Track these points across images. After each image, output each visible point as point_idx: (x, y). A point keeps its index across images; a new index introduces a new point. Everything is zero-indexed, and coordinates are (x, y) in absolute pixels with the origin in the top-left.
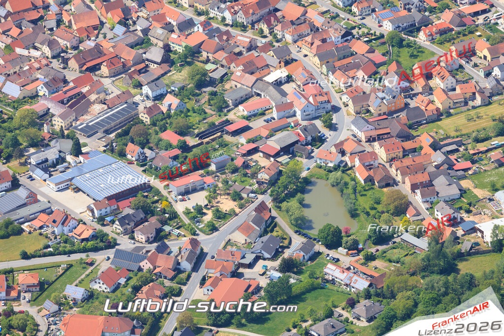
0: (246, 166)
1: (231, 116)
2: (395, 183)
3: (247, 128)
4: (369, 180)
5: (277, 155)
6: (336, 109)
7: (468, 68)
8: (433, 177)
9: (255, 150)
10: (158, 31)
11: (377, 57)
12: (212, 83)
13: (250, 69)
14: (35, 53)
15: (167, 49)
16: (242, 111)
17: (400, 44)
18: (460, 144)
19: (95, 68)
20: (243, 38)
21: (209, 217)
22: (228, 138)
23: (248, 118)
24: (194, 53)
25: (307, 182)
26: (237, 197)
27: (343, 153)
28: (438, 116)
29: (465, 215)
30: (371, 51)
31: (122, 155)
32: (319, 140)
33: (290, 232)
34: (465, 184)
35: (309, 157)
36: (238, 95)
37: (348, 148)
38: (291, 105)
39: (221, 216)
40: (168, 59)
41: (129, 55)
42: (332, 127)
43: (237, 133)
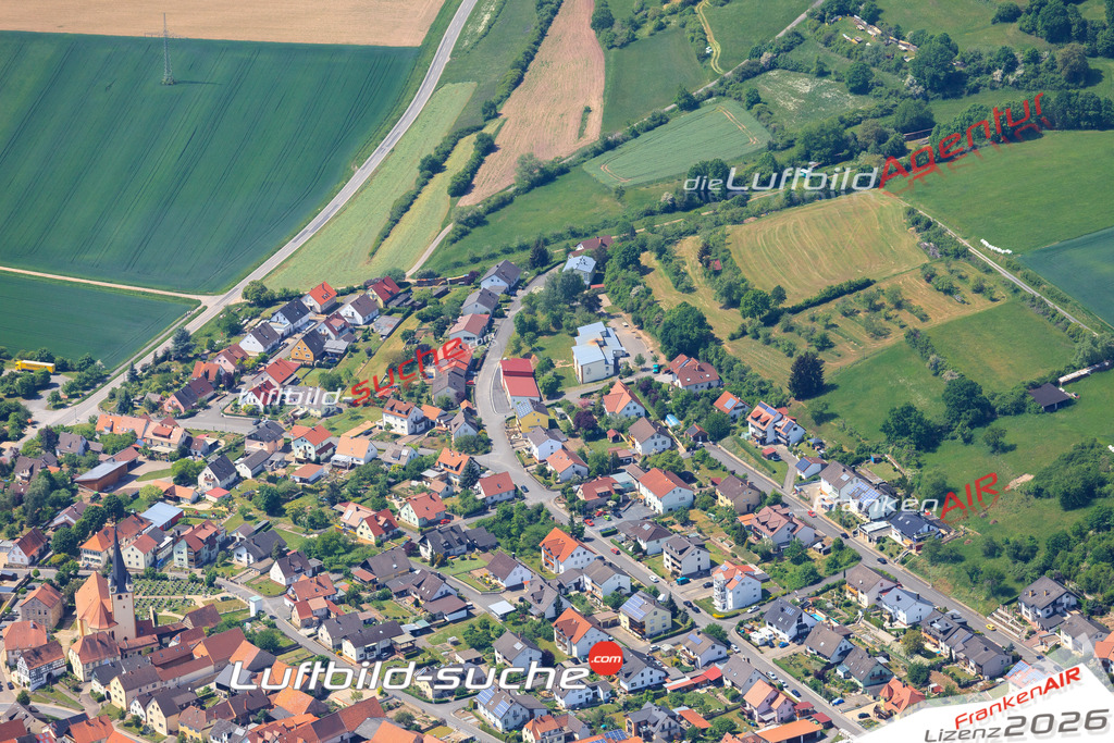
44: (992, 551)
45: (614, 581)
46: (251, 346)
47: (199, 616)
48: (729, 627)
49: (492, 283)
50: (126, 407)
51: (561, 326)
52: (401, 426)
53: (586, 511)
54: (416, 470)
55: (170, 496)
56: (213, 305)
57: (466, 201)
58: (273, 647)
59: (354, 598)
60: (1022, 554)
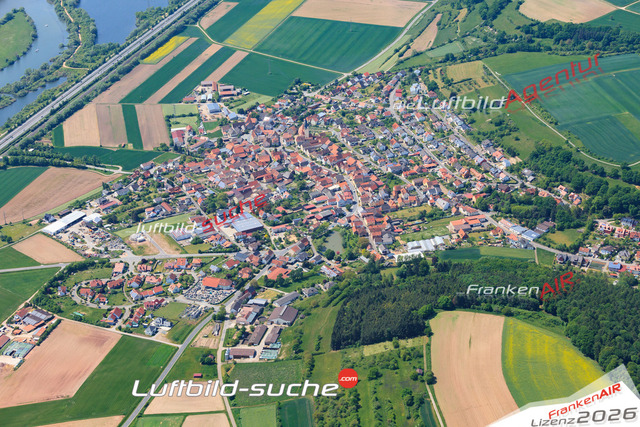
0: (307, 223)
1: (310, 203)
2: (368, 235)
3: (314, 208)
4: (356, 233)
5: (322, 220)
6: (355, 203)
7: (418, 190)
8: (383, 234)
9: (313, 217)
10: (292, 165)
11: (380, 182)
12: (307, 188)
13: (324, 184)
14: (238, 171)
15: (294, 173)
16: (315, 201)
17: (392, 178)
18: (401, 221)
19: (261, 179)
20: (325, 171)
21: (283, 243)
22: (305, 211)
23: (316, 204)
24: (304, 175)
25: (331, 232)
26: (298, 235)
27: (350, 221)
28: (397, 209)
29: (391, 251)
30: (378, 180)
31: (257, 215)
32: (342, 215)
33: (315, 251)
34: (397, 238)
35: (336, 222)
36: (314, 194)
37: (352, 219)
38: (335, 200)
39: (289, 243)
40: (292, 177)
41: (276, 175)
42: (350, 210)
43: (308, 210)
44: (479, 133)
45: (404, 134)
46: (350, 83)
47: (322, 134)
48: (424, 145)
49: (399, 74)
50: (322, 93)
51: (410, 84)
52: (373, 101)
53: (404, 120)
54: (373, 110)
55: (325, 111)
56: (346, 75)
57: (401, 58)
58: (334, 141)
59: (353, 133)
60: (484, 134)
